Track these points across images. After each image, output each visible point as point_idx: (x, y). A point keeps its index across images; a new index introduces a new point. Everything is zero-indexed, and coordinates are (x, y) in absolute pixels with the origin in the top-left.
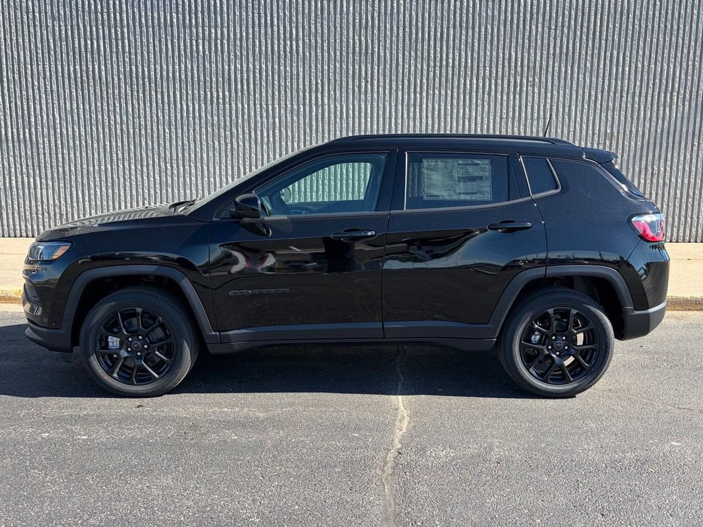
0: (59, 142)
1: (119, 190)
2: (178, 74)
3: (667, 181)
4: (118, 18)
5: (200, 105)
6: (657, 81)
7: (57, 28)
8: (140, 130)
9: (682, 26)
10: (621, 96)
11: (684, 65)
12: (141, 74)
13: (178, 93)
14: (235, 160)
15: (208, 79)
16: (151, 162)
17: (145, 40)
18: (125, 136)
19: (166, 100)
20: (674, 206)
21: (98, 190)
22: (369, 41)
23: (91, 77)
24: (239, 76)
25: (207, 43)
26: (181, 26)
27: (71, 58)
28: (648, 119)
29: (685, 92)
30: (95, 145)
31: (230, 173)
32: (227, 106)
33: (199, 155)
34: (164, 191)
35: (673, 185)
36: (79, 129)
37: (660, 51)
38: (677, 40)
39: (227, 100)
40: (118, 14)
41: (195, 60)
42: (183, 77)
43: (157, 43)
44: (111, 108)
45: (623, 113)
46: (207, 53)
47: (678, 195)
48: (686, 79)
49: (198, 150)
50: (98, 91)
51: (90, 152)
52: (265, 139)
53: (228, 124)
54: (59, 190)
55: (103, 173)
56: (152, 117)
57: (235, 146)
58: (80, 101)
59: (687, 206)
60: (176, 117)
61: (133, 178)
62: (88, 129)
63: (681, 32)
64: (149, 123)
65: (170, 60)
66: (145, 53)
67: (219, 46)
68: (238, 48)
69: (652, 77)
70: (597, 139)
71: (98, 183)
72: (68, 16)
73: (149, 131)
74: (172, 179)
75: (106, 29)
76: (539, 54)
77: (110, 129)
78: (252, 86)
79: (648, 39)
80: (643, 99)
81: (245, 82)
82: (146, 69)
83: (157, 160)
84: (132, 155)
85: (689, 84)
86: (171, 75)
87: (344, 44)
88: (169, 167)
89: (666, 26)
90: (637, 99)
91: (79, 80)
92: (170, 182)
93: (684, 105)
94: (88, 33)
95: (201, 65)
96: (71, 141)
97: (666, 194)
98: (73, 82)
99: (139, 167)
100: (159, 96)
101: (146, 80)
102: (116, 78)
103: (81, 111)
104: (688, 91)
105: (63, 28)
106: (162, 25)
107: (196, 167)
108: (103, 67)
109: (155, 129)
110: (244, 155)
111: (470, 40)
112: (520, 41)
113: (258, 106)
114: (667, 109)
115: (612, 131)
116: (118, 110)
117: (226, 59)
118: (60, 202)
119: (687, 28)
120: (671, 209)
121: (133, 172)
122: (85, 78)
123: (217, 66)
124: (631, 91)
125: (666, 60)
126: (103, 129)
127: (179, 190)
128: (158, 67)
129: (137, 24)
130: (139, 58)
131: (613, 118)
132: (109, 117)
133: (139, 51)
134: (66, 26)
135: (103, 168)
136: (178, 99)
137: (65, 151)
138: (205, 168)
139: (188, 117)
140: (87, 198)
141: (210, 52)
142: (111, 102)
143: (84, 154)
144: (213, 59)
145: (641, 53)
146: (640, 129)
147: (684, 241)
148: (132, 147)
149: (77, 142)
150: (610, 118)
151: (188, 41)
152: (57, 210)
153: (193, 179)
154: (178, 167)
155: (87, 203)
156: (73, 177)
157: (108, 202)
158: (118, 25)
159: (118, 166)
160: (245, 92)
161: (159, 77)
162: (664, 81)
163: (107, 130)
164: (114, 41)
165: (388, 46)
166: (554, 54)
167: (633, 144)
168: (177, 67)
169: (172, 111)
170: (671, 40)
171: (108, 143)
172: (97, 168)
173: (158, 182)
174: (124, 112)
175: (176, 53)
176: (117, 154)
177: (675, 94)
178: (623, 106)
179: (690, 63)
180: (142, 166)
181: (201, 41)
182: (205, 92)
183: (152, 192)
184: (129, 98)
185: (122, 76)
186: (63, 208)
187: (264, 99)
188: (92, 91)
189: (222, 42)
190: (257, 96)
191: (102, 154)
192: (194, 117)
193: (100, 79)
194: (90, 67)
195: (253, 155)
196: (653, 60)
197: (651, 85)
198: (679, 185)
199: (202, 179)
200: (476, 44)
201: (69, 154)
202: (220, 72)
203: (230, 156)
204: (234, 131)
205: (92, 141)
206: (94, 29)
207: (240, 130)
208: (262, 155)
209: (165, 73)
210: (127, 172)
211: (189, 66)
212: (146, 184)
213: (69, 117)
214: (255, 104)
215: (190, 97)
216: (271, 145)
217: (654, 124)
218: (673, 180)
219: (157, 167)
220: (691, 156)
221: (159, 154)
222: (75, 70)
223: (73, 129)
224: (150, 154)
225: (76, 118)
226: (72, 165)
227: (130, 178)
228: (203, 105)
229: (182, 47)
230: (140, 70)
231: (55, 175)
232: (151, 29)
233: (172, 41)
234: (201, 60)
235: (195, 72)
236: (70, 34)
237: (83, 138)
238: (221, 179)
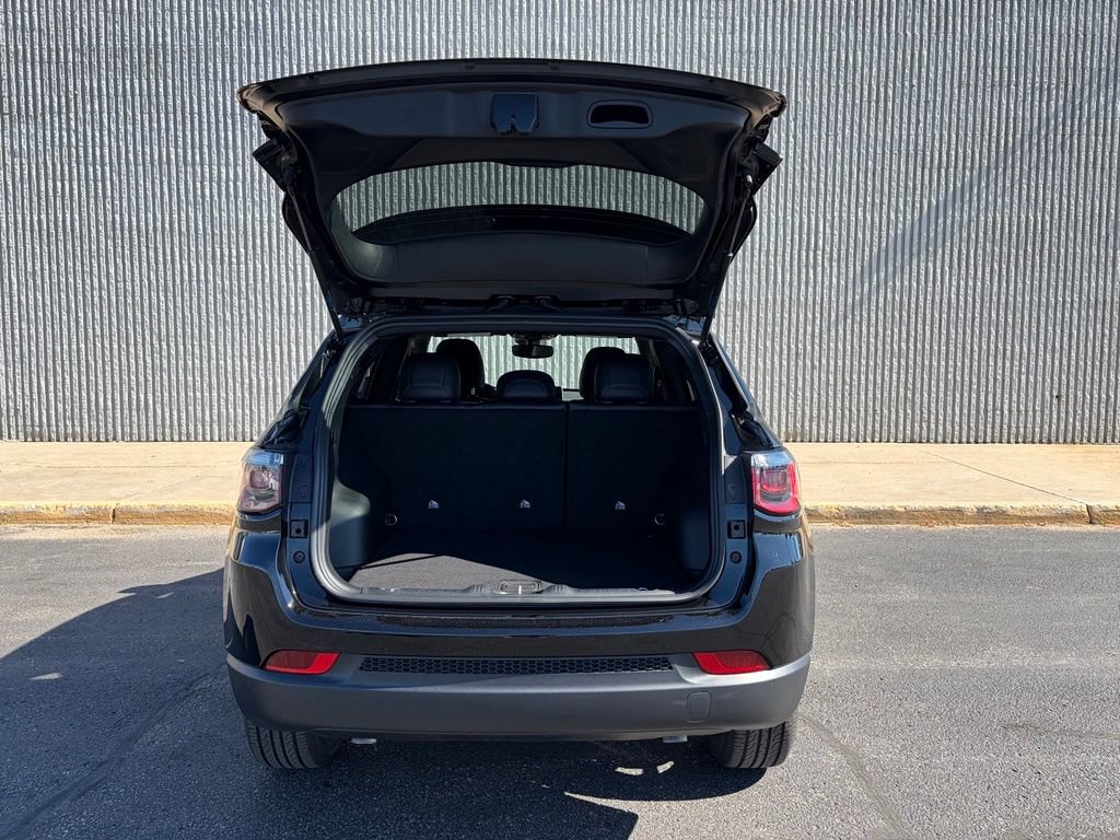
0: (16, 314)
1: (96, 377)
2: (176, 226)
3: (817, 363)
4: (98, 154)
5: (206, 265)
6: (796, 236)
7: (17, 167)
8: (125, 297)
9: (823, 168)
10: (752, 255)
11: (829, 217)
12: (127, 225)
13: (177, 250)
14: (253, 337)
15: (217, 232)
16: (140, 340)
17: (133, 182)
18: (105, 305)
19: (161, 259)
20: (827, 394)
21: (67, 377)
22: (428, 185)
23: (60, 230)
24: (258, 228)
25: (215, 185)
26: (181, 164)
27: (35, 205)
28: (787, 284)
29: (832, 250)
30: (65, 318)
31: (246, 353)
32: (243, 266)
33: (205, 330)
34: (158, 378)
35: (824, 368)
36: (43, 297)
37: (797, 200)
38: (818, 185)
39: (243, 259)
40: (98, 149)
41: (199, 207)
42: (184, 229)
43: (149, 185)
44: (87, 269)
45: (755, 276)
46: (216, 198)
47: (832, 382)
48: (832, 234)
49: (204, 324)
50: (69, 247)
51: (57, 327)
52: (293, 310)
53: (244, 289)
54: (14, 377)
55: (74, 354)
56: (141, 281)
57: (253, 318)
58: (46, 260)
59: (843, 395)
60: (174, 281)
61: (116, 361)
62: (56, 296)
63: (822, 176)
64: (137, 289)
65: (167, 208)
66: (133, 198)
67: (232, 190)
68: (256, 193)
69: (789, 231)
70: (724, 310)
71: (67, 368)
72: (33, 152)
73: (138, 298)
74: (169, 362)
75: (82, 167)
76: (645, 202)
77: (84, 297)
78: (274, 241)
79: (782, 184)
80: (779, 258)
81: (266, 235)
82: (134, 219)
83: (148, 338)
84: (115, 330)
85: (836, 239)
86: (167, 226)
87: (396, 189)
88: (165, 347)
89: (803, 169)
90: (772, 259)
91: (45, 233)
92: (165, 366)
93: (831, 267)
94: (58, 173)
95: (208, 214)
96: (32, 313)
97: (816, 379)
98: (36, 235)
99: (124, 346)
100: (152, 254)
101: (135, 232)
102: (94, 231)
103: (47, 273)
104: (835, 250)
105: (26, 167)
106: (156, 163)
107: (201, 345)
108: (77, 217)
109: (146, 297)
110: (265, 330)
111: (557, 184)
112: (621, 186)
113: (283, 266)
114: (811, 272)
115: (743, 299)
116: (95, 271)
117: (241, 206)
118: (15, 393)
119: (830, 170)
120: (823, 399)
121: (116, 353)
122: (52, 231)
123: (228, 215)
124: (765, 249)
125: (805, 210)
126: (76, 296)
127: (177, 377)
128: (150, 216)
129: (123, 161)
130: (125, 204)
131: (743, 283)
132: (83, 280)
133: (125, 196)
134: (29, 164)
135: (74, 347)
136: (178, 258)
137: (24, 326)
138: (213, 347)
139: (190, 281)
140: (51, 388)
141: (220, 198)
142: (87, 261)
143: (49, 330)
144: (224, 206)
145: (773, 201)
146: (779, 297)
147: (842, 441)
148: (114, 320)
149: (40, 314)
150: (739, 283)
151: (190, 183)
152: (11, 404)
153: (197, 361)
154: (176, 345)
155: (52, 395)
156: (34, 360)
157: (80, 393)
158: (98, 162)
159: (95, 345)
160: (267, 249)
161: (151, 228)
162: (805, 236)
163: (80, 297)
164: (91, 182)
165: (452, 190)
166: (665, 202)
167: (770, 315)
168: (175, 216)
169: (169, 273)
170: (810, 185)
171: (81, 315)
172: (66, 347)
173: (149, 365)
174: (103, 273)
175: (175, 199)
176: (94, 329)
177: (820, 253)
178: (756, 267)
179: (836, 214)
180: (128, 345)
181: (207, 183)
182: (213, 248)
183: (142, 379)
184: (111, 256)
185: (101, 228)
186: (19, 400)
187: (291, 257)
188: (61, 247)
189: (235, 184)
190: (282, 253)
191: (73, 330)
192: (198, 281)
193: (73, 231)
194: (60, 216)
195: (277, 330)
196: (789, 211)
197: (788, 242)
198: (832, 369)
199: (209, 362)
200: (566, 190)
201: (29, 329)
202: (233, 223)
203: (246, 331)
204: (252, 298)
205: (60, 313)
206: (66, 168)
207: (260, 298)
208: (289, 330)
209: (159, 224)
210: (108, 353)
211: (192, 215)
212: (133, 369)
213: (30, 280)
214: (279, 264)
215: (193, 255)
216: (301, 317)
217: (795, 290)
218: (824, 361)
219: (148, 346)
220: (845, 331)
221: (151, 329)
222: (40, 221)
223: (35, 296)
224: (139, 329)
225: (39, 282)
226: (33, 344)
227: (112, 361)
228: (210, 266)
229: (183, 191)
230: (126, 220)
231: (10, 357)
232: (140, 168)
233: (169, 183)
234: (207, 207)
235: (200, 223)
236: (34, 174)
237: (48, 308)
238: (233, 361)
